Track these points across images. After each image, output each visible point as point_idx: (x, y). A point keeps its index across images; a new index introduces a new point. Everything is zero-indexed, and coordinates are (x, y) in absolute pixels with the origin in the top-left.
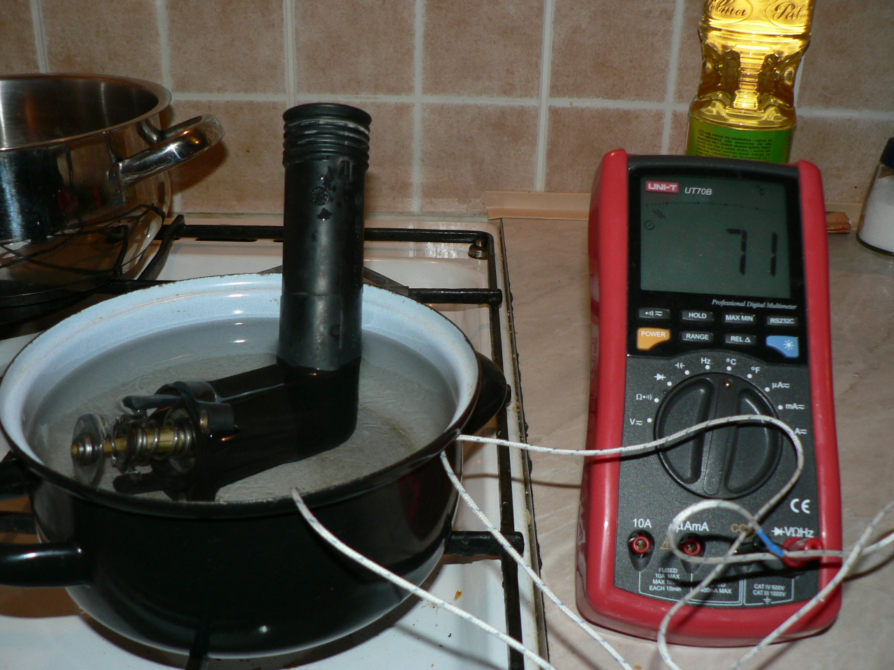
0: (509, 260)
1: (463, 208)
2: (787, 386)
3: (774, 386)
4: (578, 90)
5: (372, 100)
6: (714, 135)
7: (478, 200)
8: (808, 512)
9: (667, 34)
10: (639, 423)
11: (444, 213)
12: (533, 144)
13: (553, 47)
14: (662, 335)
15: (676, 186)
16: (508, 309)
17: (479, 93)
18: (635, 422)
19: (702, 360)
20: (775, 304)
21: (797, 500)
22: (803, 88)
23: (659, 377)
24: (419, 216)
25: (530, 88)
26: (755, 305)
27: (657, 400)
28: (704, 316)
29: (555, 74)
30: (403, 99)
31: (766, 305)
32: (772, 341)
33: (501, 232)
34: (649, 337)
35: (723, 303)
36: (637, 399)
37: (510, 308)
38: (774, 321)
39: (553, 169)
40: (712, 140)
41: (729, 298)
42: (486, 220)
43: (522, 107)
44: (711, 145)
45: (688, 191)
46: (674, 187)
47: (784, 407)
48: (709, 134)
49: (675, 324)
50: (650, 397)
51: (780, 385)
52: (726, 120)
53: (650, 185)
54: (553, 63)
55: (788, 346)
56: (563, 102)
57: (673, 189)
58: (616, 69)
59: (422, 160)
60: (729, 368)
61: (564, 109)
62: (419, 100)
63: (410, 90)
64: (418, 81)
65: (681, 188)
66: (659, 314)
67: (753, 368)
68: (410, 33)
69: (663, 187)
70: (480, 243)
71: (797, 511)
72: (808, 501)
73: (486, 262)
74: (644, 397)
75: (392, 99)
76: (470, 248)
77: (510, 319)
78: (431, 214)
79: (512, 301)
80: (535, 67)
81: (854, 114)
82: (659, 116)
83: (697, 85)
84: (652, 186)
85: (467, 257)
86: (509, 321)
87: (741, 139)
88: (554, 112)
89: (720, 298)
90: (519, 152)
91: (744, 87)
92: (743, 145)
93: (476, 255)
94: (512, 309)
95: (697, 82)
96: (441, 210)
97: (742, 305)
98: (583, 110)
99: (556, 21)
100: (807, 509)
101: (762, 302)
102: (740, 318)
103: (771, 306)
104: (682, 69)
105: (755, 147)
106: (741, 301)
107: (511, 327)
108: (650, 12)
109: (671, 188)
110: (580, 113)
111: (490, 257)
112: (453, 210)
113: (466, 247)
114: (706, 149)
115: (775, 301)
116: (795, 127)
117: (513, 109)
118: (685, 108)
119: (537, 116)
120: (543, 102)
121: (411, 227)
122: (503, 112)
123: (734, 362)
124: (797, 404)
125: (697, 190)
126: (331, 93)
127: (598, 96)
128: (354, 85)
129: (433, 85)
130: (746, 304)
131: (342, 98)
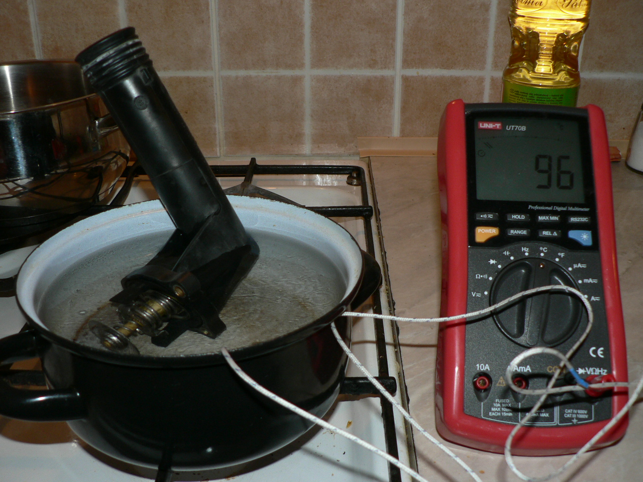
0: (376, 186)
1: (342, 150)
2: (584, 266)
3: (575, 266)
4: (422, 63)
5: (274, 74)
7: (352, 145)
8: (602, 356)
9: (486, 21)
10: (479, 295)
11: (328, 154)
12: (391, 103)
13: (404, 33)
14: (493, 231)
15: (500, 125)
16: (377, 220)
17: (351, 67)
18: (476, 295)
19: (523, 249)
20: (574, 207)
21: (594, 348)
22: (584, 58)
23: (492, 262)
24: (310, 156)
25: (388, 62)
26: (559, 209)
27: (491, 278)
28: (523, 217)
29: (406, 52)
30: (297, 72)
31: (567, 208)
32: (573, 234)
33: (369, 166)
34: (484, 233)
35: (536, 208)
36: (477, 278)
37: (378, 220)
38: (573, 220)
39: (406, 120)
41: (540, 204)
42: (358, 158)
43: (382, 76)
45: (508, 128)
46: (498, 125)
47: (583, 281)
49: (502, 224)
50: (486, 276)
51: (580, 265)
53: (481, 124)
54: (404, 44)
55: (584, 237)
56: (412, 72)
57: (498, 127)
58: (449, 47)
59: (312, 116)
60: (542, 254)
61: (413, 77)
62: (308, 74)
63: (302, 66)
64: (307, 59)
65: (503, 126)
66: (490, 216)
67: (559, 254)
68: (301, 25)
69: (490, 126)
70: (355, 175)
71: (594, 356)
72: (602, 349)
73: (359, 188)
74: (482, 276)
75: (288, 73)
76: (348, 178)
77: (379, 228)
78: (319, 155)
79: (379, 214)
80: (392, 47)
81: (622, 76)
82: (481, 80)
83: (508, 58)
84: (483, 125)
85: (346, 184)
86: (378, 229)
88: (405, 79)
89: (534, 204)
90: (381, 109)
93: (352, 183)
94: (380, 220)
95: (508, 55)
96: (326, 152)
97: (550, 208)
98: (426, 78)
99: (406, 14)
100: (601, 354)
101: (564, 207)
102: (549, 218)
103: (571, 209)
104: (497, 46)
106: (549, 206)
107: (380, 234)
108: (473, 6)
109: (496, 126)
110: (424, 80)
111: (362, 184)
112: (334, 152)
113: (345, 177)
115: (574, 205)
116: (580, 85)
117: (376, 77)
118: (499, 74)
119: (393, 82)
120: (397, 72)
121: (304, 164)
122: (369, 80)
123: (545, 250)
124: (592, 279)
125: (515, 128)
126: (246, 69)
127: (437, 67)
128: (262, 63)
129: (318, 62)
130: (553, 208)
131: (253, 73)
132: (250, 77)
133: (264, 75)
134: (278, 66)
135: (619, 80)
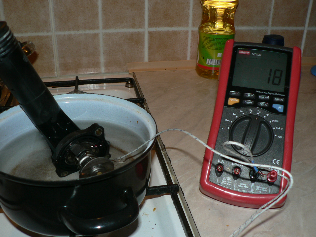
2: (277, 121)
3: (273, 121)
4: (158, 25)
5: (84, 33)
6: (209, 38)
8: (278, 164)
10: (225, 129)
12: (143, 45)
13: (149, 10)
14: (237, 101)
15: (249, 52)
17: (123, 28)
18: (223, 128)
19: (249, 110)
20: (278, 94)
21: (275, 160)
23: (234, 114)
25: (141, 25)
26: (270, 94)
27: (232, 122)
28: (252, 96)
29: (150, 19)
30: (95, 31)
31: (274, 94)
32: (275, 106)
33: (134, 77)
34: (232, 101)
35: (259, 92)
36: (225, 121)
38: (276, 99)
39: (151, 53)
40: (208, 39)
41: (261, 90)
43: (139, 32)
44: (208, 41)
45: (253, 54)
46: (248, 53)
47: (275, 128)
48: (207, 37)
49: (242, 98)
50: (229, 121)
51: (275, 121)
52: (212, 32)
53: (240, 51)
54: (149, 16)
55: (280, 108)
56: (153, 29)
57: (248, 54)
58: (171, 16)
59: (104, 53)
60: (258, 114)
61: (153, 32)
62: (101, 31)
63: (98, 28)
64: (101, 25)
65: (251, 53)
66: (236, 94)
67: (266, 114)
69: (245, 53)
71: (275, 163)
72: (279, 160)
74: (228, 120)
75: (91, 32)
80: (143, 18)
81: (252, 28)
82: (187, 32)
84: (241, 52)
87: (218, 39)
88: (150, 33)
89: (258, 90)
90: (139, 48)
91: (218, 20)
92: (219, 41)
97: (266, 93)
98: (160, 32)
100: (278, 163)
101: (273, 93)
102: (264, 97)
103: (276, 94)
104: (194, 15)
105: (223, 41)
106: (266, 92)
109: (247, 53)
110: (159, 33)
114: (206, 43)
115: (278, 93)
116: (235, 34)
117: (135, 33)
118: (196, 29)
119: (144, 35)
120: (146, 30)
122: (132, 34)
123: (260, 112)
124: (280, 128)
125: (256, 54)
126: (69, 31)
127: (165, 26)
128: (77, 27)
129: (106, 26)
130: (267, 93)
131: (72, 33)
132: (71, 35)
133: (78, 33)
134: (85, 28)
135: (250, 30)
